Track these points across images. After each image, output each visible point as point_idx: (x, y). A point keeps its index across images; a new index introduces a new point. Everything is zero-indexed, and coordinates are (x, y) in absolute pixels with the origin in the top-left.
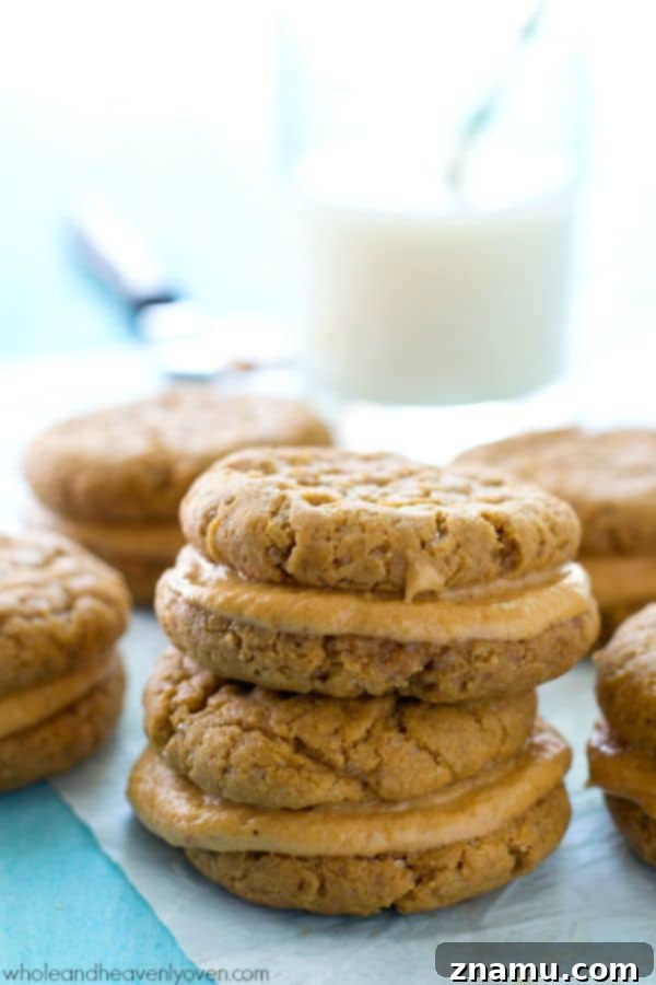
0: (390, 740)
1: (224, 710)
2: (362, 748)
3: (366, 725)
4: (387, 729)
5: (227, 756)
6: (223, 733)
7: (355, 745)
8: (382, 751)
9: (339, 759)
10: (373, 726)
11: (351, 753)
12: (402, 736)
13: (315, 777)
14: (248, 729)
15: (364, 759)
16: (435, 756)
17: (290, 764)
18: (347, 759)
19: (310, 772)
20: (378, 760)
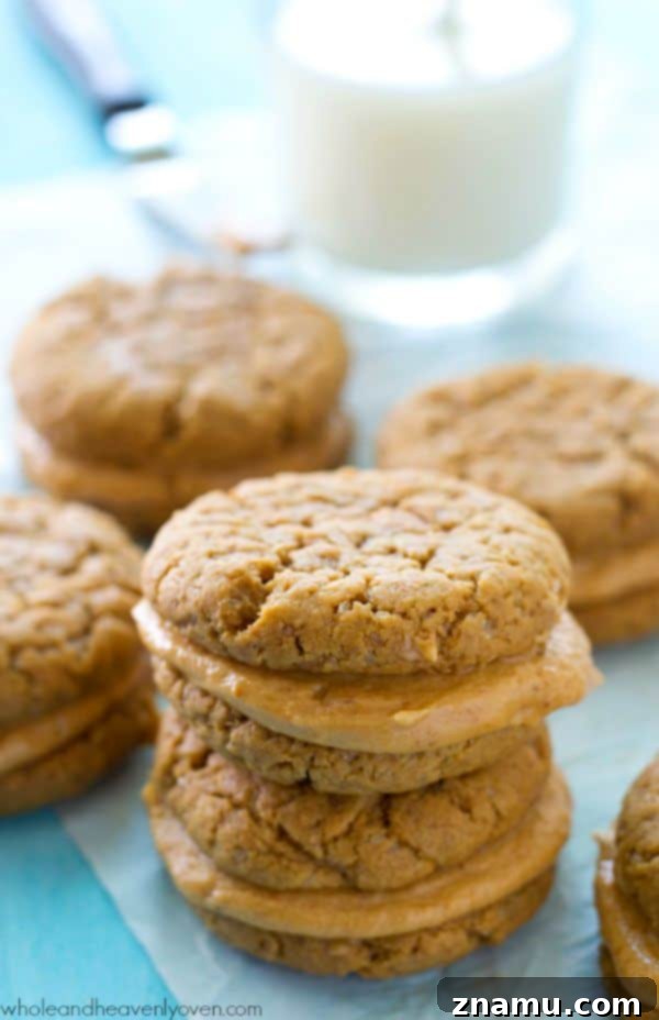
0: (370, 836)
1: (219, 776)
2: (341, 844)
3: (349, 817)
4: (370, 823)
5: (214, 830)
6: (214, 806)
7: (336, 839)
8: (361, 849)
9: (318, 853)
10: (357, 818)
11: (331, 847)
12: (384, 831)
13: (294, 866)
14: (236, 806)
15: (342, 854)
16: (416, 852)
17: (271, 851)
18: (326, 852)
19: (291, 860)
20: (355, 858)
